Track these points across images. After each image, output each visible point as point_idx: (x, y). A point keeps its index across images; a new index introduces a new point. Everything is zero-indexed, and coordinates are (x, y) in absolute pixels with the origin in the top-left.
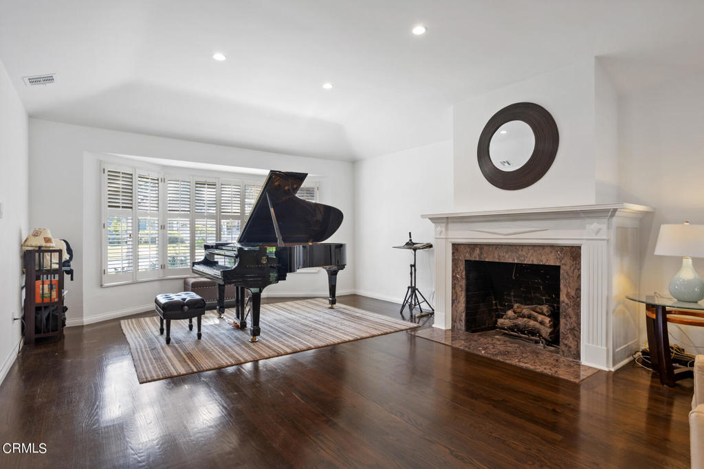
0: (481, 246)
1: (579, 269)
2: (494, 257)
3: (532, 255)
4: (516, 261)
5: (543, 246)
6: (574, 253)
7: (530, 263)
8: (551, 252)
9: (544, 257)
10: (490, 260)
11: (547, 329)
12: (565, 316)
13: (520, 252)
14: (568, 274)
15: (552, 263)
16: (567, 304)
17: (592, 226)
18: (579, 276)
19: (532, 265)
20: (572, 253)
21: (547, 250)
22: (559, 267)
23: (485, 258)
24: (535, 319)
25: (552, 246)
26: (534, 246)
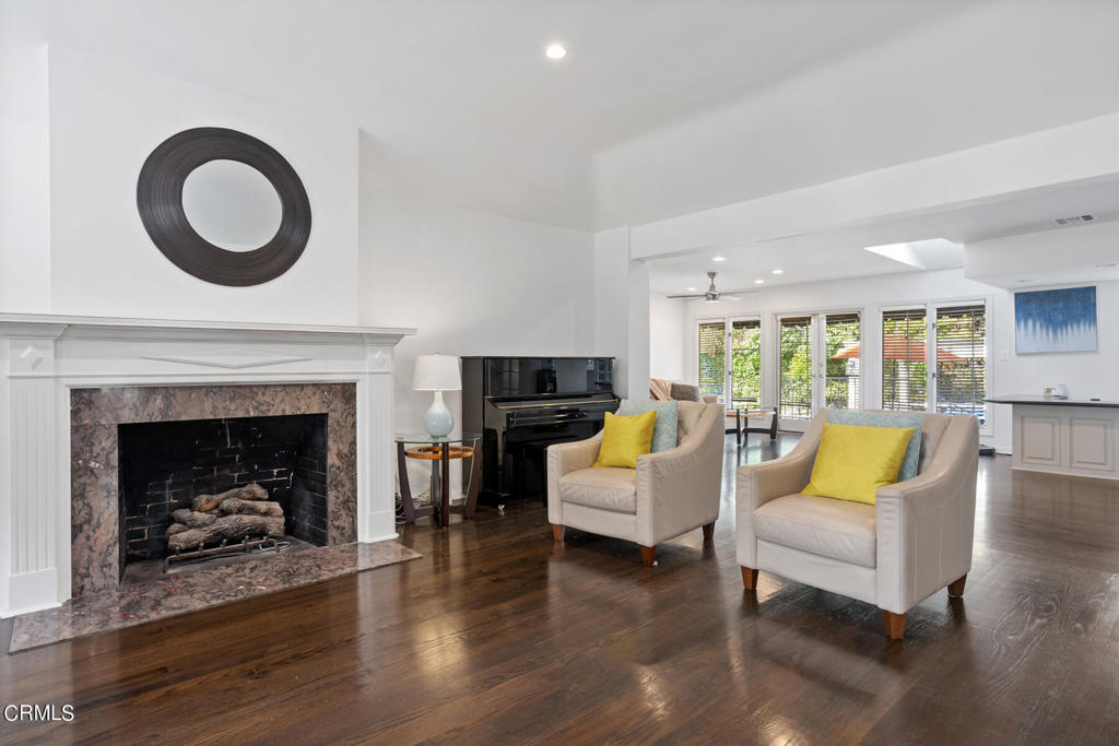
0: (168, 391)
1: (354, 415)
2: (203, 411)
3: (283, 401)
4: (252, 414)
5: (301, 386)
6: (346, 392)
7: (279, 413)
8: (315, 394)
9: (303, 402)
10: (192, 418)
11: (277, 520)
12: (335, 486)
13: (260, 398)
14: (339, 424)
15: (315, 410)
16: (338, 468)
17: (377, 356)
18: (354, 425)
19: (284, 418)
20: (344, 393)
21: (309, 391)
22: (326, 415)
23: (179, 414)
24: (253, 511)
25: (316, 385)
26: (285, 386)
